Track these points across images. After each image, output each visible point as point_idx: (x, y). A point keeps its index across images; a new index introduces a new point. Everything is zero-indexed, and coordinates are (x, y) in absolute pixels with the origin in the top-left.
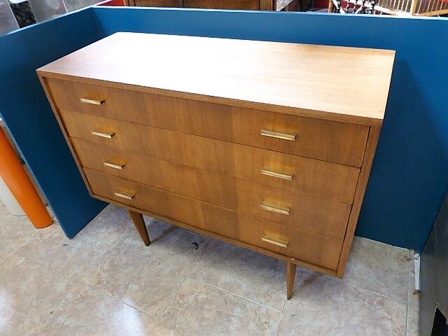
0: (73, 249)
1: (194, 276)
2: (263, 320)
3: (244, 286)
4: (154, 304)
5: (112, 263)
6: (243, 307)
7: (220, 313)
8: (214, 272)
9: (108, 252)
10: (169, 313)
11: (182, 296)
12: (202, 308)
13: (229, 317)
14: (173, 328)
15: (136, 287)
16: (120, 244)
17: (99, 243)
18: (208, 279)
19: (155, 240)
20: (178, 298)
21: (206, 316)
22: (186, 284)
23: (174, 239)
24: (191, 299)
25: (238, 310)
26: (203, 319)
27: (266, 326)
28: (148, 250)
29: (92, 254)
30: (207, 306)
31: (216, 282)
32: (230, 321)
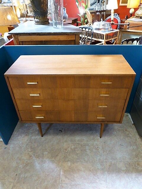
0: (10, 148)
1: (66, 141)
2: (96, 147)
3: (85, 139)
4: (57, 156)
5: (31, 148)
6: (88, 145)
7: (82, 150)
8: (72, 138)
9: (27, 145)
10: (64, 157)
11: (66, 149)
12: (75, 151)
13: (85, 150)
14: (68, 161)
15: (46, 153)
16: (30, 140)
17: (21, 142)
18: (71, 141)
19: (44, 134)
20: (64, 151)
21: (78, 153)
22: (65, 145)
23: (51, 131)
24: (69, 149)
25: (87, 147)
26: (77, 154)
27: (98, 148)
28: (43, 138)
29: (20, 148)
30: (76, 150)
31: (75, 141)
32: (86, 151)
